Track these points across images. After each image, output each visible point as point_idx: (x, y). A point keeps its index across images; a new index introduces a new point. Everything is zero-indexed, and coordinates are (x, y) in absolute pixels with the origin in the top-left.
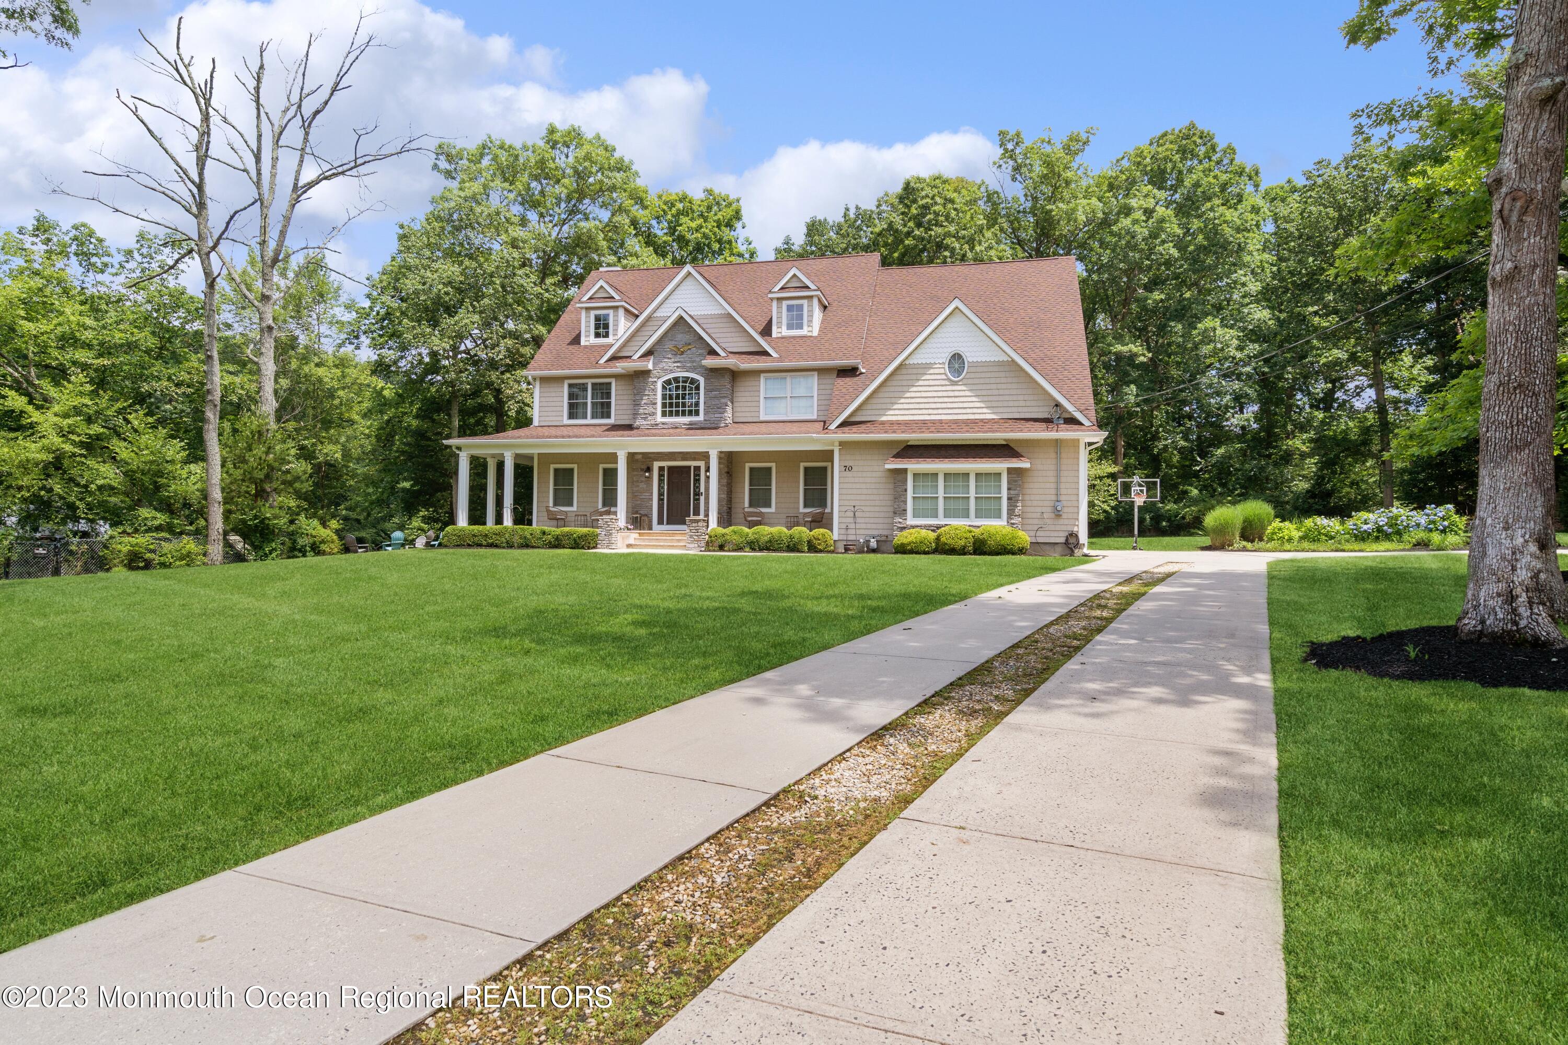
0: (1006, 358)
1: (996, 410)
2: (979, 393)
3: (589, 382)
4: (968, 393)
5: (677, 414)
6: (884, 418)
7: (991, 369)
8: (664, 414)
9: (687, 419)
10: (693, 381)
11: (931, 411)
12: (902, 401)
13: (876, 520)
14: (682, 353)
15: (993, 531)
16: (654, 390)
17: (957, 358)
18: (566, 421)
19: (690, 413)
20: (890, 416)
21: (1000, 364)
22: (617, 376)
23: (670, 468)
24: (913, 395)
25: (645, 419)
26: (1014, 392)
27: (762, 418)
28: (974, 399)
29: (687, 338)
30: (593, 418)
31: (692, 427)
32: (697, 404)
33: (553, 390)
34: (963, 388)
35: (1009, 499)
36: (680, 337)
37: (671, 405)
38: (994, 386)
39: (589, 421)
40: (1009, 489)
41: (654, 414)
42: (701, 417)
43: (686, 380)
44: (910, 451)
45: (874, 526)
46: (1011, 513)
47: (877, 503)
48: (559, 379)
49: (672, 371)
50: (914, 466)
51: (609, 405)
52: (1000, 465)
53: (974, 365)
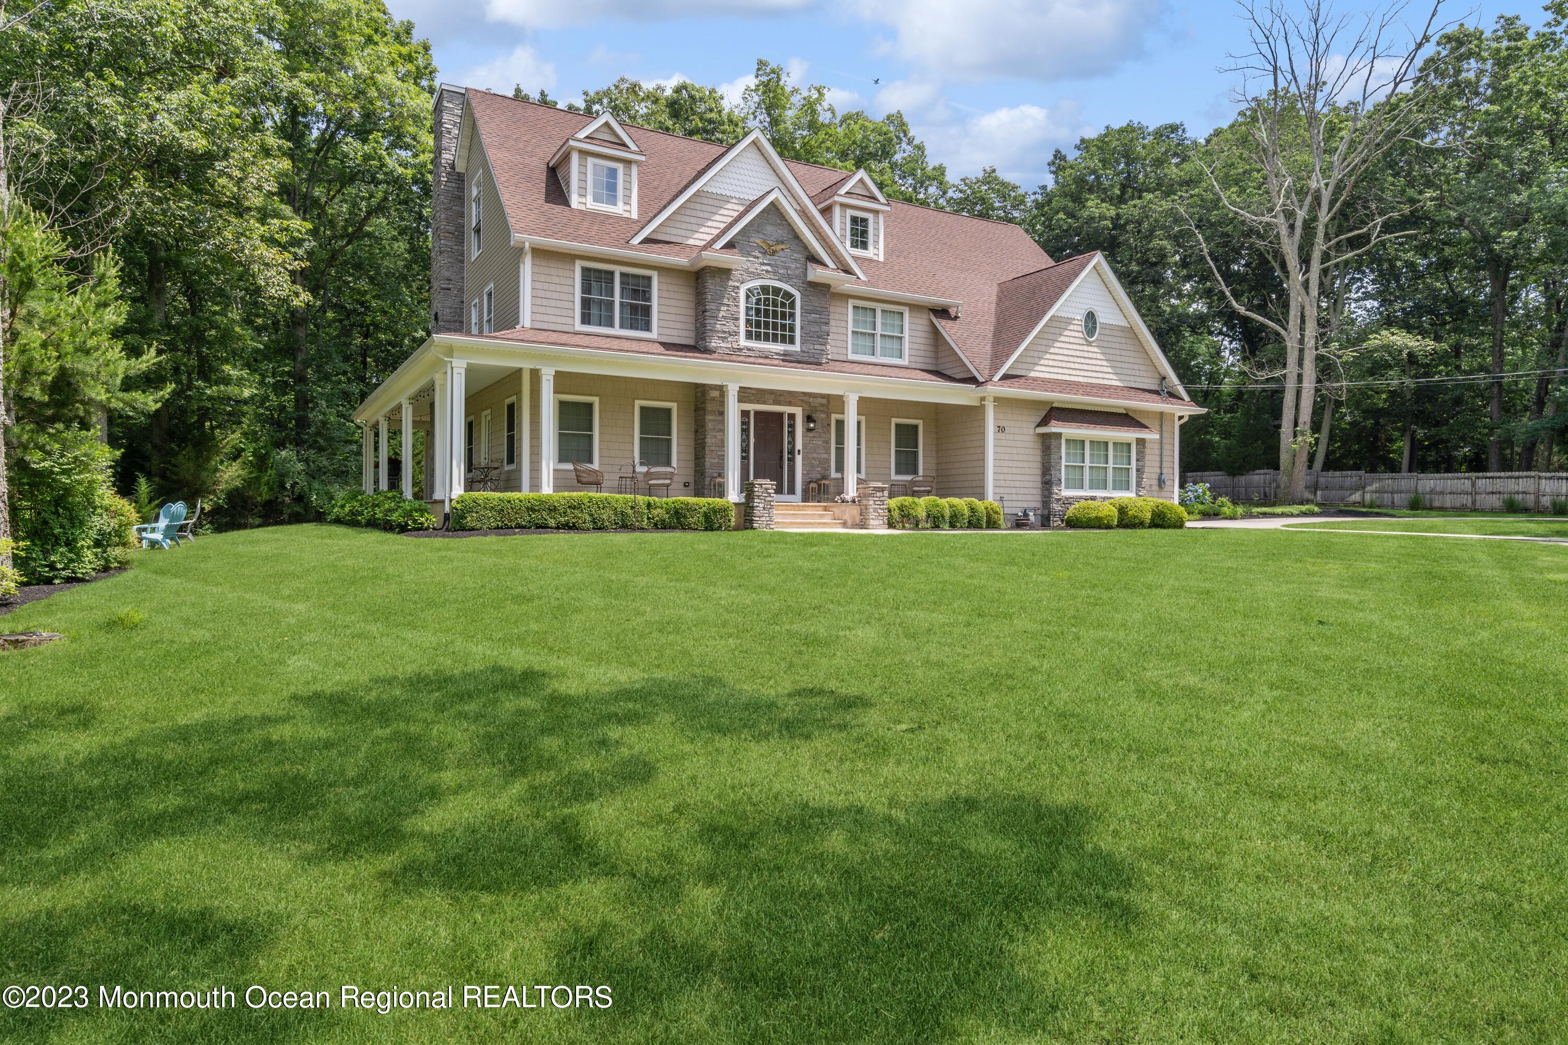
0: (1127, 325)
1: (1123, 377)
2: (1111, 357)
3: (618, 270)
4: (1100, 356)
5: (767, 338)
6: (1033, 374)
7: (1116, 333)
8: (749, 335)
9: (779, 347)
10: (788, 295)
11: (1071, 372)
12: (1048, 356)
13: (1026, 491)
14: (774, 253)
15: (1126, 501)
16: (736, 299)
17: (1091, 317)
18: (579, 327)
19: (783, 341)
20: (1039, 372)
21: (1122, 329)
22: (664, 270)
23: (757, 413)
24: (1057, 351)
25: (724, 339)
26: (1131, 360)
27: (851, 357)
28: (1105, 363)
29: (781, 233)
30: (622, 327)
31: (787, 358)
32: (792, 329)
33: (556, 271)
34: (1096, 350)
35: (1138, 470)
36: (770, 229)
37: (758, 325)
38: (1118, 352)
39: (617, 331)
40: (1138, 460)
41: (737, 333)
42: (797, 347)
43: (777, 291)
44: (1055, 413)
45: (1024, 498)
46: (1139, 484)
47: (1027, 471)
48: (568, 257)
49: (759, 276)
50: (1069, 431)
51: (647, 311)
52: (1129, 435)
53: (1105, 326)
